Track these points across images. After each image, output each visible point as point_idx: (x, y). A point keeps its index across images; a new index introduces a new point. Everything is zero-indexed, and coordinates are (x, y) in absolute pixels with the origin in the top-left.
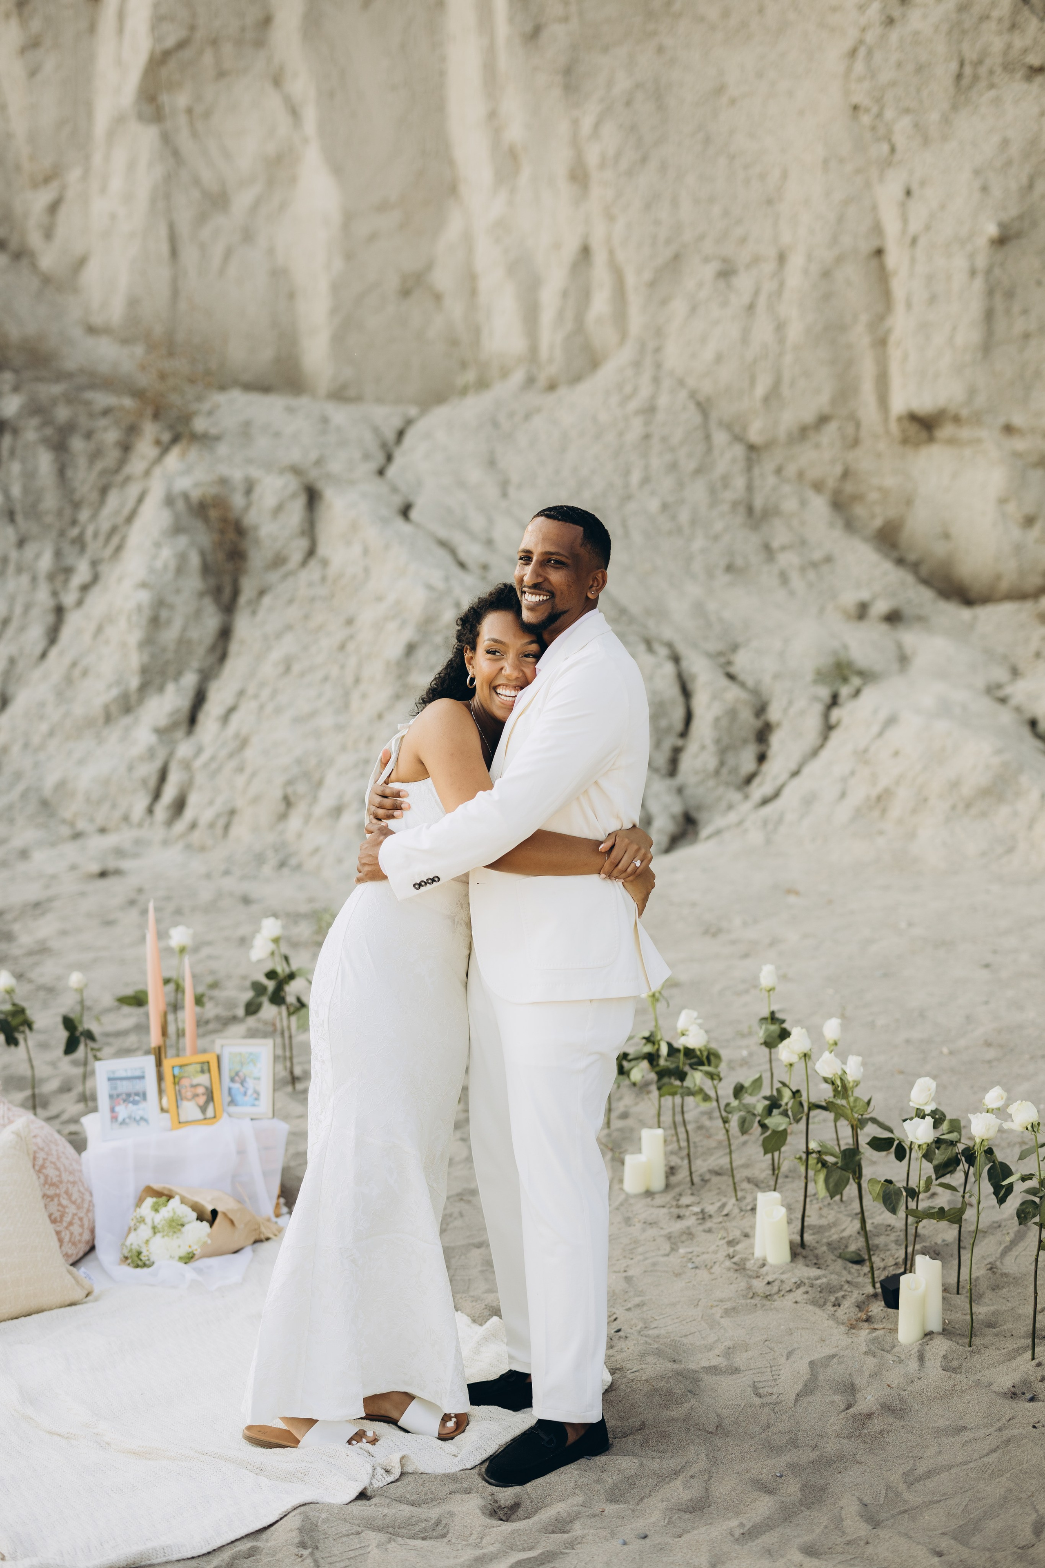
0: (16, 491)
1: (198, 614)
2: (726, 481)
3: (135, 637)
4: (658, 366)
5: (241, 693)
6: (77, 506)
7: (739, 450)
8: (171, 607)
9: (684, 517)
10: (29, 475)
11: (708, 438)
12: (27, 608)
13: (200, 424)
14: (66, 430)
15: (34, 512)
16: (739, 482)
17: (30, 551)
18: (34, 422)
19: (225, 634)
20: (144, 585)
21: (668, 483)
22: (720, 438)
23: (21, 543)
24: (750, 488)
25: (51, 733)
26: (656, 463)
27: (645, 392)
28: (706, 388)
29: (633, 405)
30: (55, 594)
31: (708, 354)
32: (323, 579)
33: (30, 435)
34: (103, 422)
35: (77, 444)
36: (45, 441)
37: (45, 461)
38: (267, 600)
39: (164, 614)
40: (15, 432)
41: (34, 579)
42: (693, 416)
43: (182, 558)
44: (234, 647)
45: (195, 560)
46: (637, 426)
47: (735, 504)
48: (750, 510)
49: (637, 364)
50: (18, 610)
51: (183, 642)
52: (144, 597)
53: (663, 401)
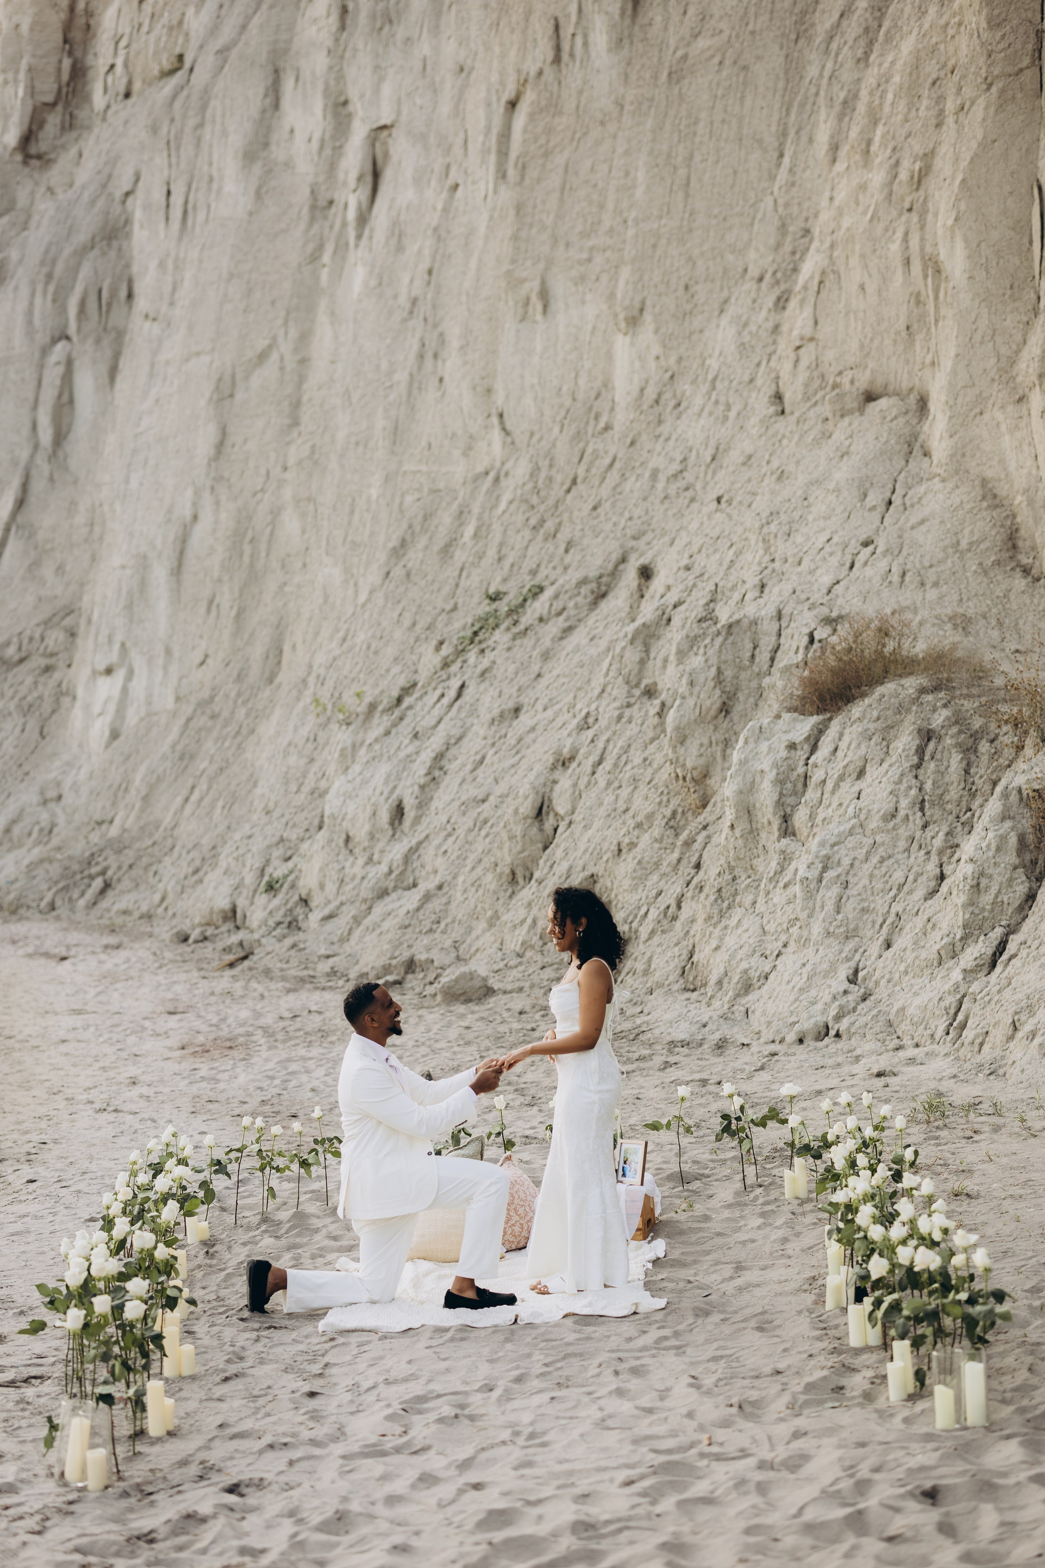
0: (928, 786)
1: (1010, 882)
3: (961, 900)
5: (1022, 944)
6: (973, 795)
8: (990, 877)
10: (941, 773)
12: (918, 875)
14: (976, 736)
15: (938, 801)
17: (929, 832)
18: (954, 730)
19: (1031, 897)
23: (925, 826)
25: (906, 972)
30: (940, 864)
33: (948, 741)
34: (1005, 728)
35: (984, 747)
36: (958, 745)
37: (955, 761)
40: (940, 738)
41: (928, 856)
50: (911, 878)
51: (996, 904)
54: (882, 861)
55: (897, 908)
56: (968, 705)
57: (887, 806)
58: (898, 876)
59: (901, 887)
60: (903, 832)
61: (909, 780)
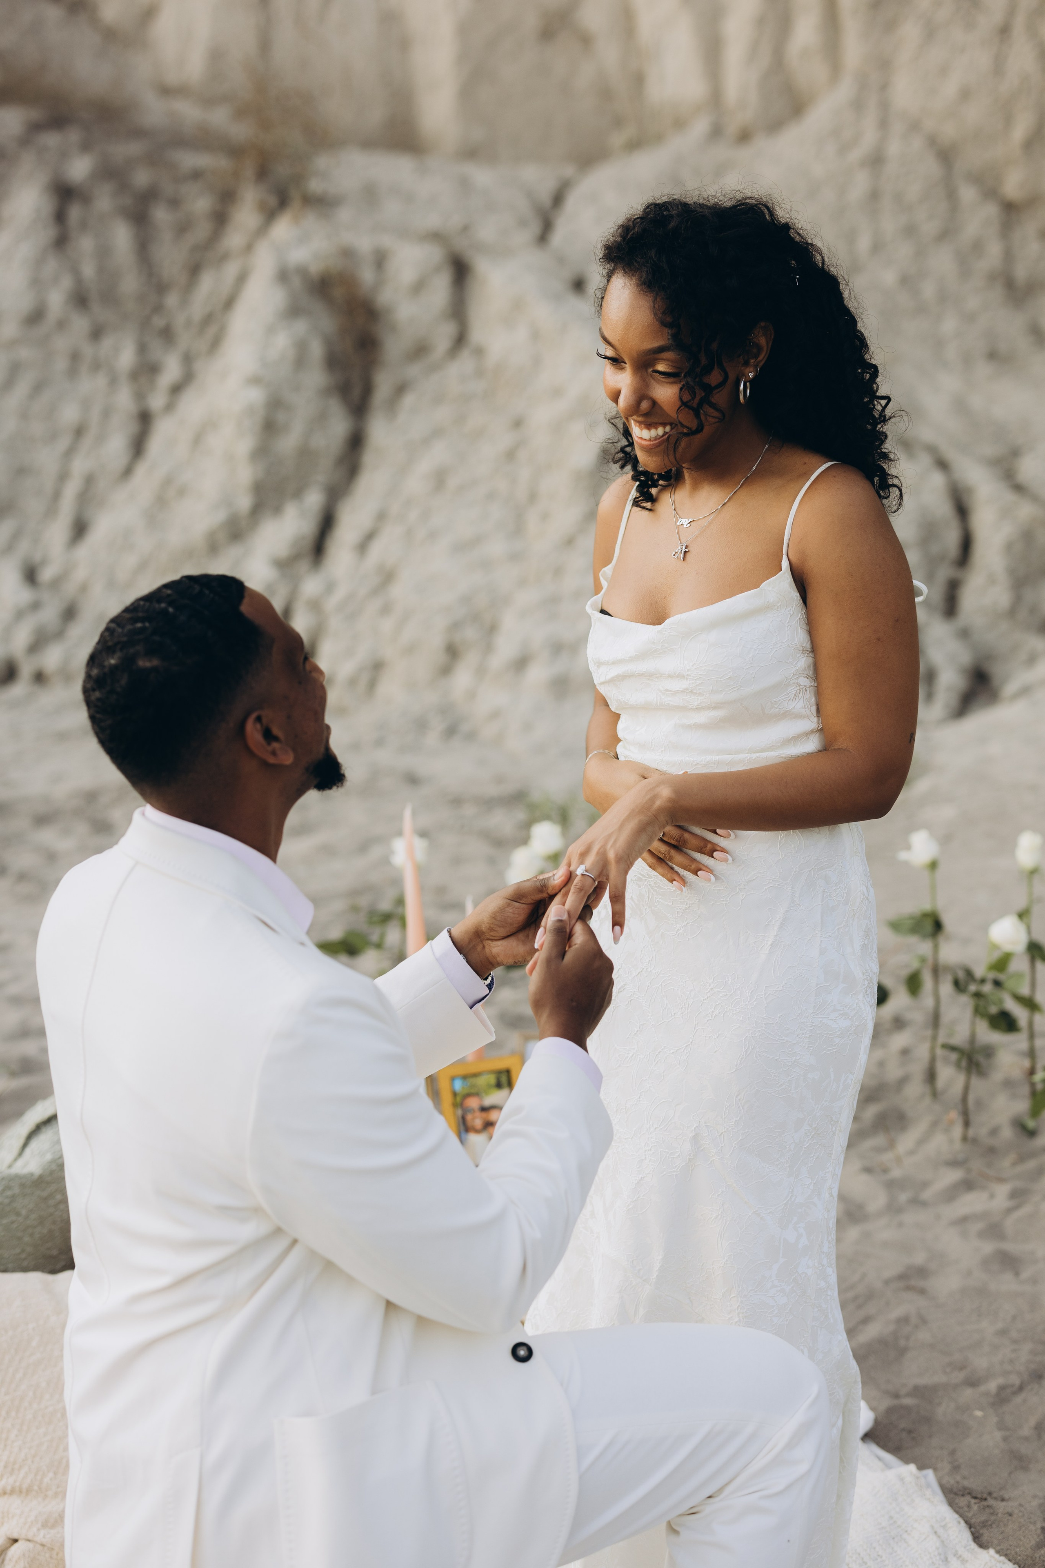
0: (88, 271)
1: (321, 418)
2: (978, 247)
3: (244, 446)
4: (884, 106)
5: (381, 517)
6: (162, 289)
7: (991, 210)
8: (289, 408)
9: (929, 290)
10: (104, 252)
11: (951, 195)
12: (106, 413)
13: (315, 186)
14: (147, 198)
15: (109, 297)
16: (994, 250)
17: (107, 343)
18: (108, 188)
19: (355, 443)
20: (255, 380)
21: (904, 251)
22: (968, 194)
23: (97, 334)
24: (1008, 256)
26: (890, 225)
27: (870, 137)
28: (949, 131)
29: (856, 154)
30: (140, 396)
31: (950, 88)
32: (480, 373)
33: (104, 204)
34: (191, 188)
35: (160, 214)
36: (122, 211)
37: (122, 235)
38: (409, 400)
39: (281, 417)
40: (86, 200)
41: (113, 381)
42: (931, 167)
43: (301, 348)
44: (369, 458)
45: (317, 350)
46: (861, 183)
47: (992, 277)
48: (1009, 284)
49: (858, 105)
50: (95, 415)
51: (305, 454)
52: (256, 396)
53: (894, 148)
54: (38, 388)
55: (80, 466)
56: (132, 149)
57: (25, 303)
58: (70, 414)
59: (79, 432)
60: (62, 344)
61: (52, 265)
